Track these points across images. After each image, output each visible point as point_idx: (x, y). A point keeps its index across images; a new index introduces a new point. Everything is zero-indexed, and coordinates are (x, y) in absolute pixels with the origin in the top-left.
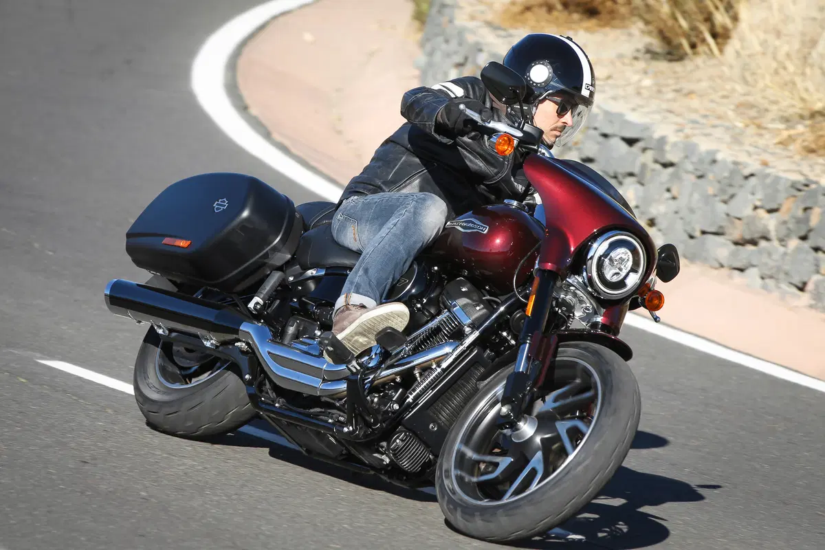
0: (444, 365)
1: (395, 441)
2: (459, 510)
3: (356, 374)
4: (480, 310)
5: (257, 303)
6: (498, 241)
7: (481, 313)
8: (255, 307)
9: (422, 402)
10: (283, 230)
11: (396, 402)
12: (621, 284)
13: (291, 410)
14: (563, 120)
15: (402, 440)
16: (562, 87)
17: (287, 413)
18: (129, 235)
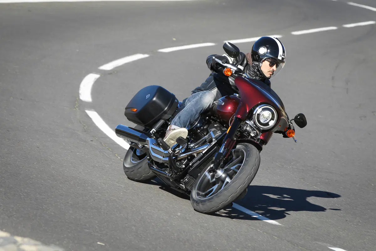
0: (204, 152)
1: (185, 179)
2: (195, 202)
3: (171, 154)
4: (219, 133)
5: (153, 131)
6: (229, 108)
7: (219, 134)
8: (152, 132)
9: (195, 165)
10: (168, 105)
11: (184, 165)
12: (267, 124)
13: (158, 169)
14: (272, 68)
15: (188, 179)
16: (272, 56)
17: (157, 170)
18: (126, 109)
